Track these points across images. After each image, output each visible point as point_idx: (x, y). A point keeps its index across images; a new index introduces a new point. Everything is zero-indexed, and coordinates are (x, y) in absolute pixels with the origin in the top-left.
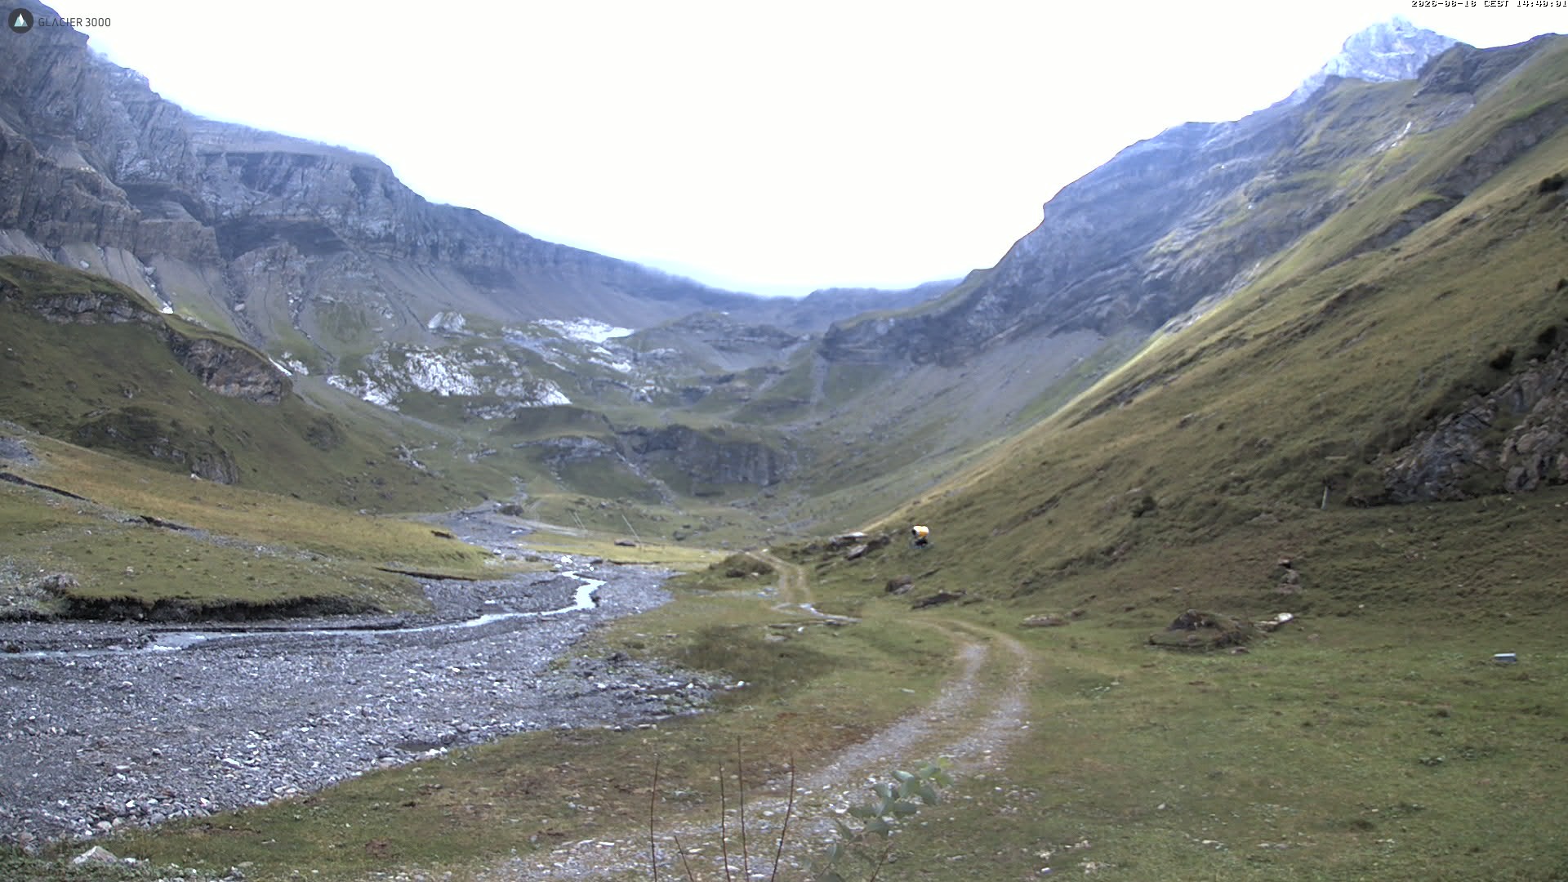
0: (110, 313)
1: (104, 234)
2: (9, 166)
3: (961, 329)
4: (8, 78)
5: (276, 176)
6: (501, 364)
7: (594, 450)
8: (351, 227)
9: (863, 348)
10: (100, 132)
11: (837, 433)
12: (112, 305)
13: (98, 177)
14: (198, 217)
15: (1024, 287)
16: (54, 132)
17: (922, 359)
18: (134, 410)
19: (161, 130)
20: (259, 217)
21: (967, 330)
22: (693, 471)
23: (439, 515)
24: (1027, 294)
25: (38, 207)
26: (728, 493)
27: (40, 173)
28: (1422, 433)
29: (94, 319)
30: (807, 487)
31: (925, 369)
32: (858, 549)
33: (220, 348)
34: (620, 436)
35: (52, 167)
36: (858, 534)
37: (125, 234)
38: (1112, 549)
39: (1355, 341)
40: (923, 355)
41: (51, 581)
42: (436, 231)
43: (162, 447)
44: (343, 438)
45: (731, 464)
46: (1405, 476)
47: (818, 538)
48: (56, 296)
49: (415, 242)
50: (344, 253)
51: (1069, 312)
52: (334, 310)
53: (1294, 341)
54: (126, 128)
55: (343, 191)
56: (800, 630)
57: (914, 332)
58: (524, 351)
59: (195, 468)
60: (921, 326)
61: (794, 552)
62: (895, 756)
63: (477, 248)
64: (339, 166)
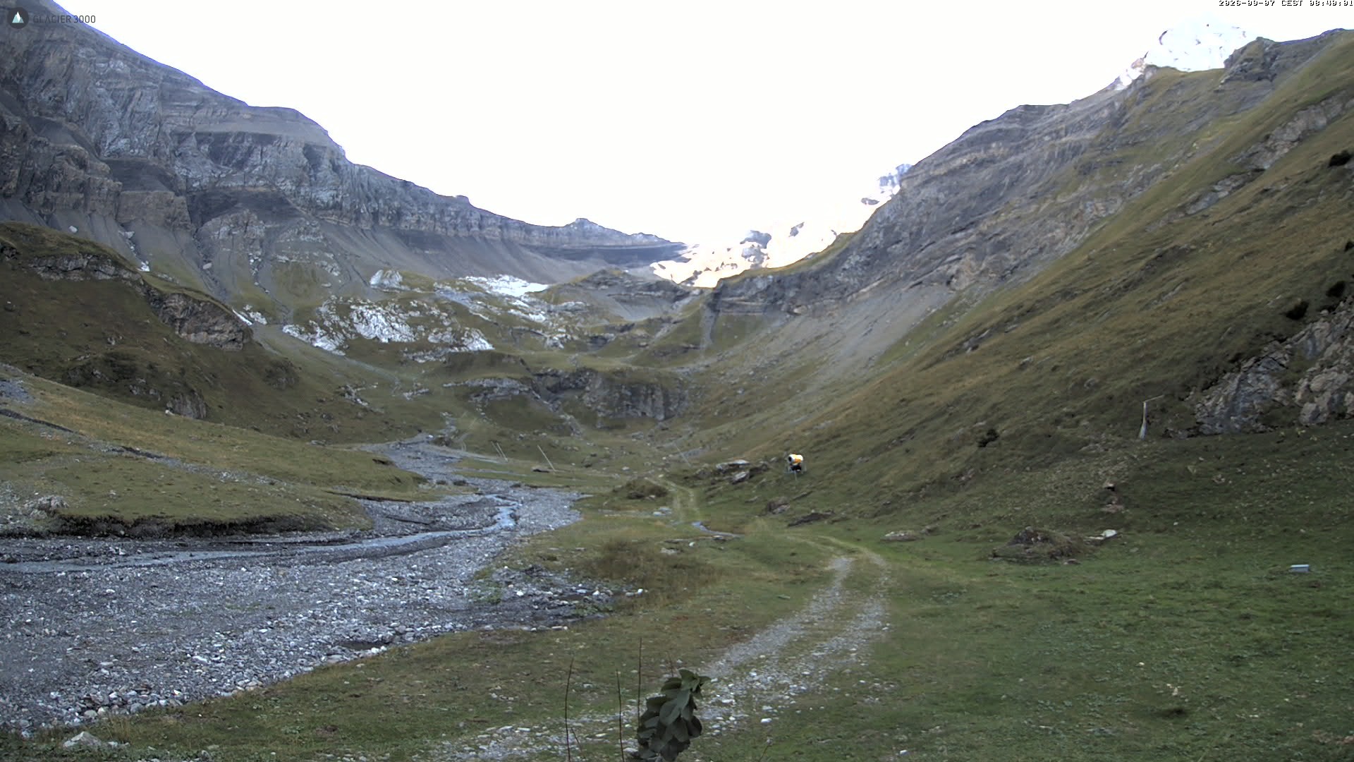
0: (96, 271)
1: (90, 203)
2: (8, 144)
3: (830, 285)
4: (7, 68)
5: (239, 153)
6: (433, 316)
7: (513, 389)
8: (304, 197)
9: (745, 301)
10: (87, 116)
11: (724, 375)
12: (97, 265)
13: (85, 153)
14: (171, 188)
15: (885, 248)
16: (47, 114)
17: (796, 311)
18: (116, 356)
19: (139, 113)
20: (224, 187)
21: (836, 286)
22: (599, 407)
23: (379, 445)
24: (887, 254)
25: (33, 180)
26: (629, 426)
27: (35, 150)
28: (1228, 374)
29: (83, 276)
30: (698, 421)
31: (797, 321)
32: (742, 475)
33: (191, 302)
34: (536, 378)
35: (46, 145)
36: (741, 462)
37: (109, 203)
38: (960, 475)
39: (1170, 294)
40: (798, 307)
41: (45, 502)
42: (377, 200)
43: (140, 386)
44: (297, 380)
45: (632, 402)
46: (1213, 411)
47: (706, 465)
48: (49, 256)
49: (359, 209)
50: (297, 220)
51: (924, 270)
52: (289, 268)
53: (1118, 293)
54: (109, 111)
55: (297, 166)
56: (691, 544)
57: (790, 287)
58: (453, 304)
59: (169, 405)
60: (797, 282)
61: (686, 478)
62: (774, 653)
63: (413, 214)
64: (293, 144)
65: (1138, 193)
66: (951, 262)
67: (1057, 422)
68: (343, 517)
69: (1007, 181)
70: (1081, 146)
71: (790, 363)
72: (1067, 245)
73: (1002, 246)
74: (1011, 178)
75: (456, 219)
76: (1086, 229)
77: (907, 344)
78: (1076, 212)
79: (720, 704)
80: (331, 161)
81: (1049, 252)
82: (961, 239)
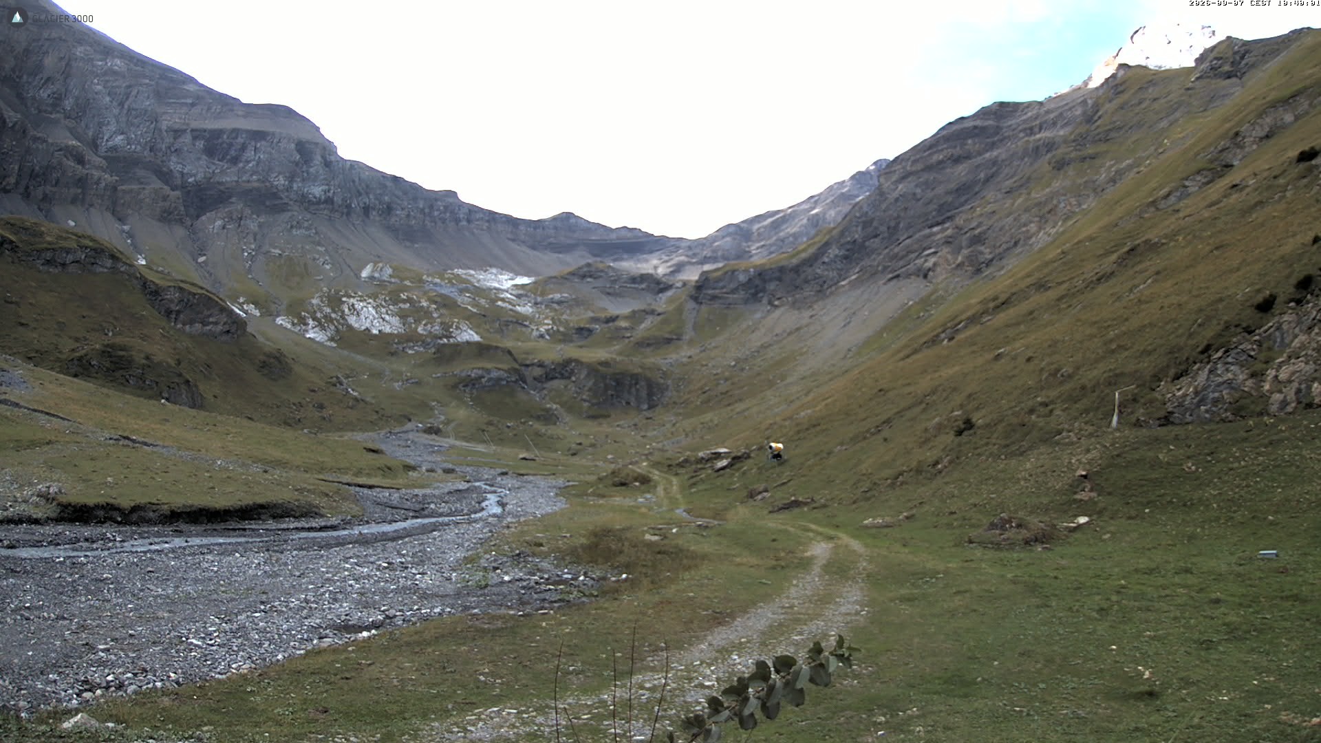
0: (93, 264)
1: (88, 198)
2: (8, 140)
3: (810, 277)
4: (7, 66)
5: (233, 149)
6: (422, 307)
7: (501, 379)
8: (296, 192)
9: (727, 293)
10: (85, 112)
11: (706, 365)
12: (95, 258)
13: (83, 149)
14: (166, 182)
15: (864, 242)
16: (45, 111)
17: (776, 303)
18: (113, 347)
19: (136, 109)
20: (218, 182)
21: (815, 279)
22: (584, 397)
23: (370, 433)
24: (866, 248)
25: (32, 175)
26: (613, 415)
27: (34, 146)
28: (1199, 365)
29: (81, 269)
30: (681, 411)
31: (778, 312)
32: (724, 462)
33: (186, 294)
34: (523, 368)
35: (44, 141)
36: (722, 450)
37: (106, 198)
38: (937, 463)
39: (1142, 287)
40: (778, 299)
41: (43, 490)
42: (367, 194)
43: (136, 376)
44: (290, 370)
45: (617, 392)
46: (1184, 401)
47: (689, 453)
48: (48, 250)
49: (350, 203)
50: (290, 214)
51: (901, 263)
52: (282, 261)
53: (1091, 285)
54: (107, 109)
55: (290, 162)
56: (674, 531)
57: (771, 280)
58: (441, 295)
59: (166, 395)
60: (777, 274)
61: (670, 466)
62: (755, 637)
63: (403, 209)
64: (286, 141)
65: (1110, 188)
66: (927, 256)
67: (1032, 411)
68: (334, 504)
69: (982, 176)
70: (1054, 143)
71: (770, 354)
72: (1041, 239)
73: (977, 240)
74: (986, 174)
75: (445, 213)
76: (1060, 223)
77: (885, 335)
78: (1049, 207)
79: (702, 686)
80: (322, 157)
81: (1023, 246)
82: (938, 233)
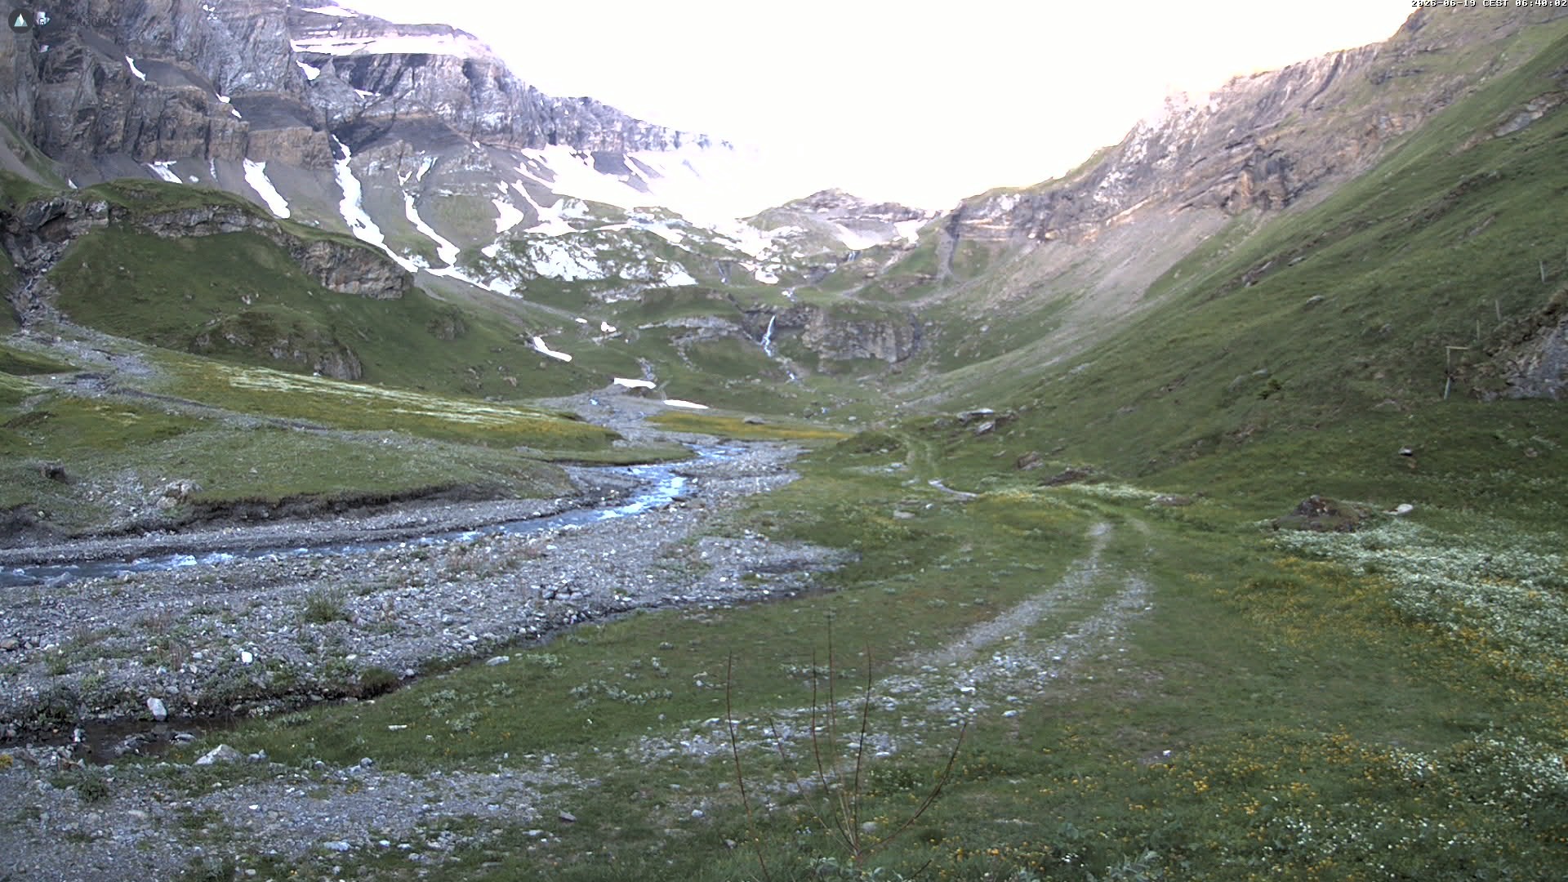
0: (223, 223)
1: (212, 148)
2: (109, 93)
3: (1086, 206)
4: (99, 10)
5: (386, 76)
6: (624, 248)
7: (721, 329)
8: (467, 121)
9: (988, 224)
10: (201, 51)
11: (965, 309)
12: (225, 216)
13: (202, 94)
14: (308, 122)
15: (1149, 164)
16: (152, 55)
17: (1048, 235)
18: (253, 315)
19: (263, 43)
20: (371, 117)
21: (1093, 206)
22: (821, 348)
23: (566, 398)
24: (1152, 170)
25: (142, 129)
26: (856, 369)
27: (142, 96)
28: (1544, 328)
29: (208, 230)
30: (935, 363)
31: (1051, 246)
32: (986, 425)
33: (338, 248)
34: (747, 316)
35: (154, 89)
36: (985, 410)
37: (234, 146)
38: (1238, 432)
39: (1477, 229)
40: (1049, 231)
41: (175, 487)
42: (552, 119)
43: (283, 349)
44: (467, 328)
45: (858, 341)
46: (1525, 371)
47: (946, 414)
48: (166, 212)
49: (533, 131)
50: (459, 148)
51: (1195, 189)
52: (454, 203)
53: (1417, 226)
54: (228, 44)
55: (455, 86)
56: (928, 506)
57: (1039, 208)
58: (648, 234)
59: (317, 367)
60: (1047, 201)
61: (922, 429)
62: (1021, 634)
63: (596, 134)
64: (450, 63)
65: (1439, 109)
66: (1225, 182)
67: (1348, 373)
68: (524, 483)
69: (1289, 88)
70: (1372, 51)
71: (1044, 295)
72: (1357, 167)
73: (1283, 166)
74: (1292, 85)
75: (647, 137)
76: (1381, 148)
77: (1176, 275)
78: (1369, 127)
79: (958, 692)
80: (495, 79)
81: (1338, 173)
82: (1237, 155)
